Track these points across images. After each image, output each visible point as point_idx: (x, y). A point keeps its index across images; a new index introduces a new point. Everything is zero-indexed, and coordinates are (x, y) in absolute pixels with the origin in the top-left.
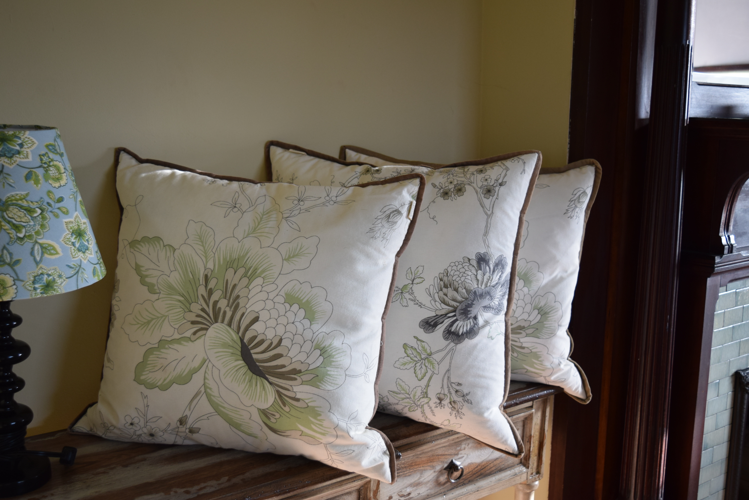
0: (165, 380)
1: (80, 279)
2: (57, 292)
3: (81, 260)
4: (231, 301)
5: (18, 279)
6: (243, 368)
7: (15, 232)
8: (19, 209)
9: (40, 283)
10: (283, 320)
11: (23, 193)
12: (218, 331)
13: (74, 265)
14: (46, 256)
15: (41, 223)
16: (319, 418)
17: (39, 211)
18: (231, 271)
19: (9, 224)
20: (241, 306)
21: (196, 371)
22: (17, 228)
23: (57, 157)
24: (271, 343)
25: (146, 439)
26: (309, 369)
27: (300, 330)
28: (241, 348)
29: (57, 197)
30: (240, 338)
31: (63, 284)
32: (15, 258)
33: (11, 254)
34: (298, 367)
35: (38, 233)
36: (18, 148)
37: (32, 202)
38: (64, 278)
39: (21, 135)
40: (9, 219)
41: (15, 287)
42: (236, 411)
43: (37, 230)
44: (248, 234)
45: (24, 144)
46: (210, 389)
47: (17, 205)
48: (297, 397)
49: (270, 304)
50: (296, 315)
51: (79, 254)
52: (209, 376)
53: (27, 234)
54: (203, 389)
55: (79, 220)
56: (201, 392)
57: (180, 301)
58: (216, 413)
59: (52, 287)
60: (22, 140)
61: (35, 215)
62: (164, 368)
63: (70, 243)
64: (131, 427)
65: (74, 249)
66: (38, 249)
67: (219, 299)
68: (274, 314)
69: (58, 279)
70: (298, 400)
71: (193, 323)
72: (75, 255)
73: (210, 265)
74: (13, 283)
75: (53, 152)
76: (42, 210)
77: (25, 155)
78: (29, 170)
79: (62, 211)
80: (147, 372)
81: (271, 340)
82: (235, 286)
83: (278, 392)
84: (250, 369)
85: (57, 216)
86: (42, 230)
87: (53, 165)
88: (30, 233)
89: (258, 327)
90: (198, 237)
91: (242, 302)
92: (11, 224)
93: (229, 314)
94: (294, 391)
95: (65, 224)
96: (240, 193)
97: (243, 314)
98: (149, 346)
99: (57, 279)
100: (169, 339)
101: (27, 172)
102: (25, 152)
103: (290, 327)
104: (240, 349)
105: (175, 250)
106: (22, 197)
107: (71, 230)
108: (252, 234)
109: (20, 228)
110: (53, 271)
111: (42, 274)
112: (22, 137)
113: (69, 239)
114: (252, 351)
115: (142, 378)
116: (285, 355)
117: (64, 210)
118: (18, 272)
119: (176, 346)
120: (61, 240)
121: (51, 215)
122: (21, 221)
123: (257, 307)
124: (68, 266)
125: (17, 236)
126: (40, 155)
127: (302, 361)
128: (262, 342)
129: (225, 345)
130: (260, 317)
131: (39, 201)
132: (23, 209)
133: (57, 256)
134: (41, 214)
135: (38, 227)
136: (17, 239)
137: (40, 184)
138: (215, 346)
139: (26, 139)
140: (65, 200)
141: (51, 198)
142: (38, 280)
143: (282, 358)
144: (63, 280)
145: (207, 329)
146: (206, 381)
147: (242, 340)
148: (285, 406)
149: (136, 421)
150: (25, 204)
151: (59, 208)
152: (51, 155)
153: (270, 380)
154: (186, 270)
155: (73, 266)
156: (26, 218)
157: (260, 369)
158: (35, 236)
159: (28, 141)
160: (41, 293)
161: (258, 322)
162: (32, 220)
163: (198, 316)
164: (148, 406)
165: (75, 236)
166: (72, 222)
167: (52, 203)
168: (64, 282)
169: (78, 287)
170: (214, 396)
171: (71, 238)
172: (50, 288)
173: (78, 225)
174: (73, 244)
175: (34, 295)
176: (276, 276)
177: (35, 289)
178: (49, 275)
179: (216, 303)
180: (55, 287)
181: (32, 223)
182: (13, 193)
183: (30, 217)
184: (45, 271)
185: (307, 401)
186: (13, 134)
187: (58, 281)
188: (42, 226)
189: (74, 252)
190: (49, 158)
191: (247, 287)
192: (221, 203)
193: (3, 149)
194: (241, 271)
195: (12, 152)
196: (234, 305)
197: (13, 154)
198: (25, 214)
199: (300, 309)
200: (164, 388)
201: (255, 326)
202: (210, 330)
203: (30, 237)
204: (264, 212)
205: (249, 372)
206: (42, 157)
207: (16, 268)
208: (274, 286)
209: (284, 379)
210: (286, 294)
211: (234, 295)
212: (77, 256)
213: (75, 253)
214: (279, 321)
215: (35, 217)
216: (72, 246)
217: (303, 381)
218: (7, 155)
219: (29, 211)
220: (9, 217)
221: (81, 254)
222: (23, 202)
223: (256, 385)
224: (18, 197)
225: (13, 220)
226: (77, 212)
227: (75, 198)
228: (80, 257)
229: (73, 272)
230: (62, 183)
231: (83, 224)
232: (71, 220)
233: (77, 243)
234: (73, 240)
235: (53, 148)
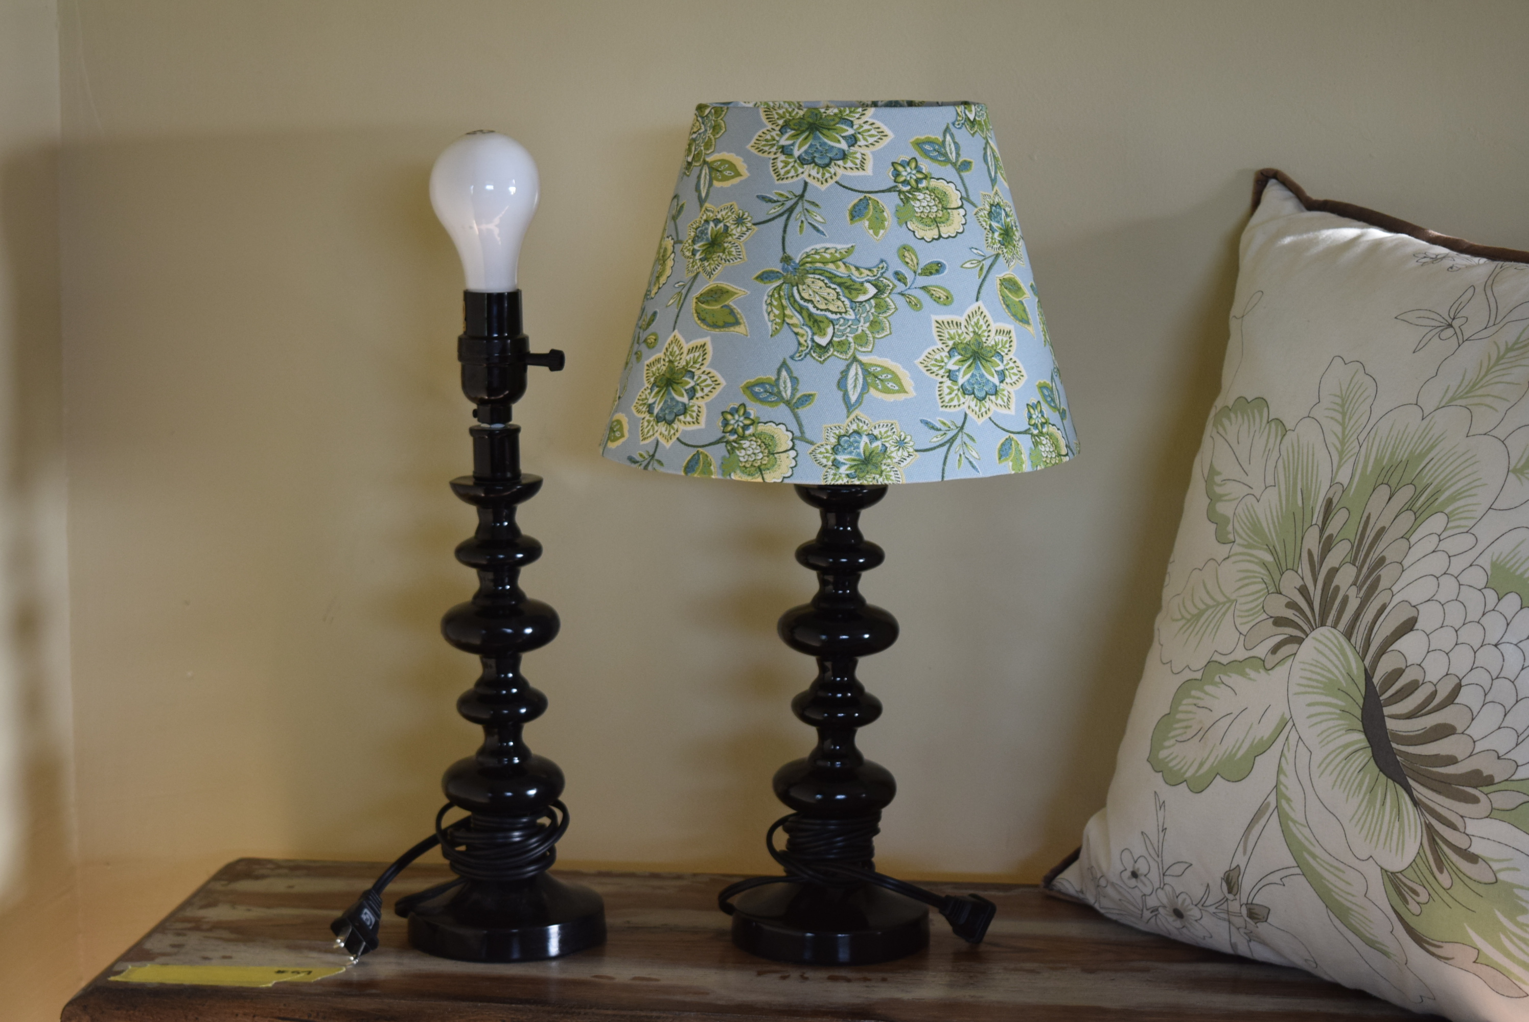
0: (1201, 765)
1: (953, 457)
2: (887, 478)
3: (966, 415)
4: (1365, 570)
5: (803, 438)
6: (1361, 752)
7: (810, 333)
8: (826, 281)
9: (851, 453)
10: (1472, 635)
11: (839, 247)
12: (1321, 647)
13: (944, 424)
14: (872, 391)
15: (872, 318)
16: (1521, 919)
17: (872, 291)
18: (1384, 491)
19: (800, 313)
20: (1383, 584)
21: (1261, 748)
22: (816, 323)
23: (949, 171)
24: (1434, 694)
25: (1168, 925)
26: (1513, 778)
27: (1511, 669)
28: (1364, 699)
29: (924, 262)
30: (1366, 670)
31: (905, 462)
32: (802, 391)
33: (795, 380)
34: (1488, 767)
35: (861, 340)
36: (843, 145)
37: (857, 268)
38: (911, 450)
39: (854, 118)
40: (802, 302)
41: (792, 454)
42: (1337, 869)
43: (860, 331)
44: (1453, 399)
45: (859, 136)
46: (1288, 800)
47: (822, 272)
48: (1472, 850)
49: (1449, 587)
50: (1508, 624)
51: (962, 399)
52: (1288, 767)
53: (835, 339)
54: (1272, 799)
55: (981, 322)
56: (1269, 804)
57: (1264, 565)
58: (1298, 871)
59: (876, 466)
60: (855, 127)
61: (862, 298)
62: (1202, 734)
63: (941, 372)
64: (1133, 882)
65: (948, 387)
66: (857, 374)
67: (1340, 566)
68: (1455, 615)
69: (893, 449)
70: (1473, 858)
71: (1279, 622)
72: (951, 400)
73: (1343, 477)
74: (791, 444)
75: (933, 159)
76: (880, 290)
77: (858, 162)
78: (862, 196)
79: (932, 296)
80: (1172, 742)
81: (1435, 685)
82: (1382, 531)
83: (1429, 827)
84: (1375, 756)
85: (916, 305)
86: (872, 333)
87: (933, 191)
88: (843, 338)
89: (1410, 645)
90: (1339, 401)
91: (1386, 574)
92: (805, 313)
93: (1353, 605)
94: (1468, 831)
95: (934, 325)
96: (1479, 290)
97: (1383, 608)
98: (1188, 675)
99: (891, 448)
100: (1224, 660)
101: (856, 201)
102: (859, 156)
103: (1488, 657)
104: (1361, 701)
105: (1285, 431)
106: (837, 255)
107: (951, 343)
108: (1461, 398)
109: (821, 325)
110: (883, 430)
111: (856, 432)
112: (857, 123)
113: (940, 363)
114: (1387, 711)
115: (1163, 754)
116: (1459, 730)
117: (943, 295)
118: (804, 422)
119: (1234, 679)
120: (917, 362)
121: (901, 301)
122: (827, 310)
123: (1415, 594)
124: (927, 423)
125: (813, 340)
126: (893, 164)
127: (1500, 755)
128: (1413, 687)
129: (1331, 687)
130: (1419, 620)
131: (877, 266)
132: (834, 283)
133: (901, 397)
134: (875, 297)
135: (864, 326)
136: (811, 349)
137: (883, 228)
138: (1309, 686)
139: (866, 127)
140: (946, 272)
141: (907, 263)
142: (846, 446)
143: (1453, 738)
144: (906, 454)
145: (1300, 641)
146: (1282, 777)
147: (1368, 677)
148: (1441, 871)
149: (1142, 867)
150: (842, 271)
151: (924, 288)
152: (926, 165)
153: (1415, 793)
154: (1295, 484)
155: (938, 425)
156: (840, 303)
157: (1398, 762)
158: (852, 345)
159: (869, 130)
160: (848, 476)
161: (1411, 633)
162: (852, 308)
163: (1292, 605)
164: (1164, 830)
165: (958, 357)
166: (958, 325)
167: (909, 276)
168: (909, 460)
169: (943, 477)
170: (1294, 822)
171: (946, 360)
172: (870, 467)
173: (974, 332)
174: (951, 375)
175: (830, 477)
176: (1478, 515)
177: (836, 464)
178: (873, 437)
179: (1333, 572)
180: (884, 467)
181: (851, 315)
182: (818, 246)
183: (847, 302)
184: (865, 427)
185: (1495, 866)
186: (835, 115)
187: (893, 455)
188: (875, 324)
189: (950, 393)
190: (920, 172)
191: (1406, 537)
192: (1422, 314)
193: (811, 146)
194: (1405, 494)
195: (829, 155)
196: (1369, 582)
197: (831, 159)
198: (837, 293)
199: (1521, 608)
200: (1198, 787)
201: (1406, 644)
202: (1308, 642)
203: (843, 346)
204: (1515, 343)
205: (1373, 766)
206: (900, 168)
207: (802, 412)
208: (1469, 540)
209: (1448, 797)
210: (1494, 565)
211: (1374, 556)
212: (955, 402)
213: (953, 395)
214: (1464, 636)
215: (861, 302)
216: (945, 379)
217: (1492, 809)
218: (816, 160)
219: (849, 287)
220: (802, 298)
221: (969, 401)
222: (838, 267)
223: (1383, 804)
224: (828, 256)
225: (810, 306)
226: (980, 303)
227: (981, 269)
228: (965, 407)
229: (937, 439)
230: (946, 231)
231: (992, 334)
232: (956, 318)
233: (965, 374)
234: (951, 366)
235: (935, 150)
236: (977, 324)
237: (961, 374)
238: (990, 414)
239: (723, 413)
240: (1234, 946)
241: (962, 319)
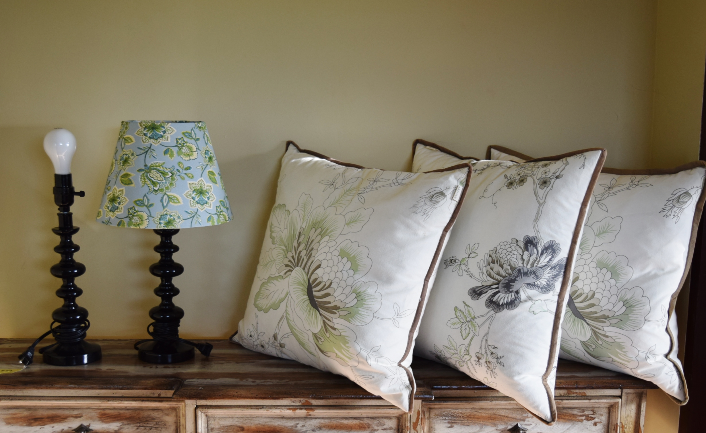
0: (267, 305)
1: (194, 221)
2: (175, 227)
3: (198, 210)
4: (308, 251)
5: (151, 216)
6: (307, 301)
7: (153, 186)
8: (157, 172)
9: (164, 220)
10: (335, 269)
11: (161, 162)
12: (297, 273)
13: (191, 212)
14: (171, 203)
15: (170, 182)
16: (347, 345)
17: (170, 174)
18: (314, 230)
19: (150, 181)
20: (313, 255)
21: (282, 301)
22: (154, 184)
23: (193, 141)
24: (325, 285)
25: (261, 350)
26: (346, 307)
27: (345, 278)
28: (308, 286)
29: (185, 166)
30: (308, 279)
31: (180, 223)
32: (150, 203)
33: (148, 200)
34: (339, 304)
35: (167, 188)
36: (162, 133)
37: (166, 168)
38: (182, 219)
39: (165, 126)
40: (150, 178)
41: (148, 220)
42: (301, 333)
43: (167, 186)
44: (332, 204)
45: (166, 131)
46: (289, 314)
47: (156, 169)
48: (335, 327)
49: (329, 256)
50: (344, 266)
51: (197, 205)
52: (288, 306)
53: (160, 188)
54: (285, 314)
55: (202, 183)
56: (284, 316)
57: (283, 250)
58: (291, 334)
59: (172, 224)
60: (165, 128)
61: (167, 177)
62: (267, 297)
63: (191, 197)
64: (250, 338)
65: (193, 202)
66: (166, 198)
67: (302, 250)
68: (331, 264)
69: (177, 219)
70: (335, 329)
71: (287, 266)
72: (193, 205)
73: (304, 226)
74: (147, 218)
75: (188, 138)
76: (173, 174)
77: (166, 138)
78: (167, 148)
79: (188, 176)
80: (260, 299)
81: (325, 282)
82: (313, 241)
83: (324, 321)
84: (310, 302)
85: (183, 179)
86: (170, 186)
87: (188, 146)
88: (162, 188)
89: (319, 272)
90: (303, 205)
91: (313, 252)
92: (151, 181)
93: (305, 261)
94: (334, 322)
95: (188, 184)
96: (341, 175)
97: (313, 261)
98: (264, 281)
99: (176, 219)
100: (273, 276)
101: (165, 149)
102: (166, 136)
103: (339, 275)
104: (307, 287)
105: (290, 213)
106: (160, 164)
107: (193, 189)
108: (334, 204)
109: (156, 184)
110: (174, 214)
111: (166, 214)
112: (166, 127)
113: (190, 195)
114: (313, 290)
115: (257, 303)
116: (331, 294)
117: (191, 176)
118: (151, 211)
119: (275, 282)
120: (183, 194)
121: (179, 177)
122: (157, 180)
123: (321, 258)
124: (186, 212)
125: (153, 188)
126: (176, 139)
127: (342, 301)
128: (320, 283)
129: (299, 283)
130: (322, 265)
131: (172, 168)
132: (160, 172)
133: (179, 204)
134: (171, 176)
135: (168, 185)
136: (153, 191)
137: (173, 157)
138: (294, 283)
139: (168, 128)
140: (192, 169)
141: (180, 167)
142: (163, 218)
143: (330, 297)
144: (180, 220)
145: (291, 271)
146: (287, 308)
147: (309, 281)
148: (327, 332)
149: (253, 334)
150: (161, 169)
151: (185, 174)
152: (186, 139)
153: (320, 312)
154: (292, 228)
155: (190, 212)
156: (161, 178)
157: (316, 303)
158: (165, 190)
159: (169, 129)
160: (164, 226)
161: (320, 269)
162: (164, 179)
163: (290, 261)
164: (258, 323)
165: (195, 193)
166: (195, 184)
167: (181, 170)
168: (181, 222)
169: (191, 227)
170: (290, 320)
171: (192, 194)
172: (170, 224)
173: (200, 186)
174: (193, 198)
175: (159, 227)
176: (337, 236)
177: (160, 223)
178: (171, 216)
179: (300, 252)
180: (174, 224)
181: (164, 181)
182: (155, 162)
183: (163, 178)
184: (169, 213)
185: (341, 331)
186: (160, 125)
187: (177, 220)
188: (171, 184)
189: (193, 203)
190: (184, 141)
191: (319, 242)
192: (326, 181)
193: (153, 134)
194: (319, 230)
195: (158, 136)
196: (309, 255)
197: (158, 137)
198: (160, 175)
199: (348, 261)
200: (266, 311)
201: (319, 271)
202: (294, 271)
203: (162, 190)
204: (349, 189)
205: (310, 305)
206: (178, 140)
207: (150, 208)
208: (334, 243)
209: (329, 312)
210: (341, 250)
211: (310, 248)
212: (195, 206)
213: (194, 204)
214: (333, 269)
215: (167, 178)
216: (192, 199)
217: (340, 316)
218: (154, 138)
219: (164, 174)
220: (150, 177)
221: (199, 206)
222: (160, 168)
223: (312, 315)
224: (157, 165)
225: (153, 179)
226: (202, 178)
227: (202, 168)
228: (197, 207)
229: (189, 216)
230: (192, 158)
231: (206, 187)
232: (195, 182)
233: (197, 198)
234: (193, 195)
235: (189, 135)
236: (201, 184)
237: (196, 198)
238: (205, 209)
239: (128, 209)
240: (277, 355)
241: (196, 183)
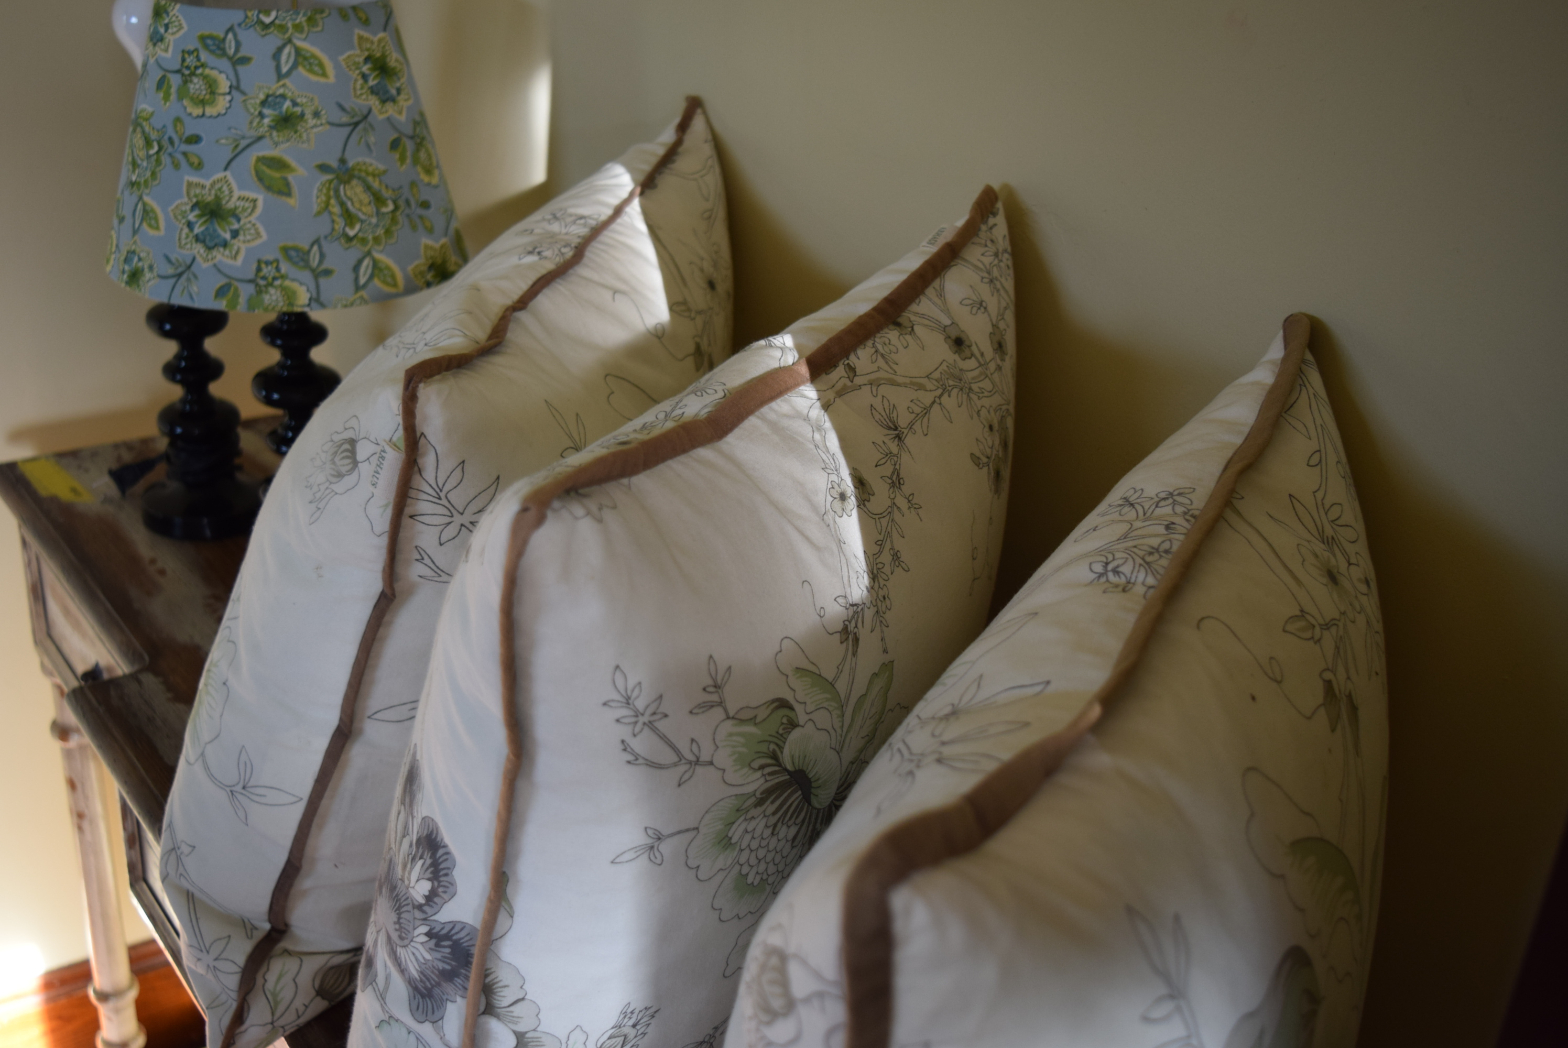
1: (180, 288)
3: (195, 258)
7: (131, 171)
13: (179, 260)
22: (134, 164)
23: (225, 64)
29: (188, 133)
38: (155, 274)
51: (194, 245)
53: (137, 179)
55: (225, 188)
63: (184, 221)
65: (186, 234)
72: (187, 243)
75: (212, 52)
79: (188, 161)
85: (175, 166)
87: (206, 77)
95: (185, 183)
107: (194, 200)
113: (184, 215)
117: (196, 161)
120: (170, 208)
121: (166, 159)
124: (165, 257)
125: (131, 176)
126: (182, 51)
133: (156, 233)
140: (203, 143)
141: (176, 131)
144: (152, 276)
151: (184, 153)
152: (204, 56)
155: (174, 260)
156: (143, 153)
165: (198, 212)
166: (203, 187)
167: (176, 141)
169: (169, 301)
171: (188, 212)
173: (217, 195)
174: (190, 225)
188: (153, 174)
189: (186, 238)
190: (200, 60)
206: (187, 55)
212: (189, 245)
213: (188, 240)
216: (184, 227)
221: (199, 249)
226: (228, 173)
227: (237, 146)
228: (196, 251)
229: (171, 271)
230: (209, 111)
231: (234, 199)
232: (203, 181)
233: (201, 225)
234: (191, 217)
235: (214, 44)
236: (220, 189)
237: (198, 225)
238: (215, 261)
241: (208, 183)
